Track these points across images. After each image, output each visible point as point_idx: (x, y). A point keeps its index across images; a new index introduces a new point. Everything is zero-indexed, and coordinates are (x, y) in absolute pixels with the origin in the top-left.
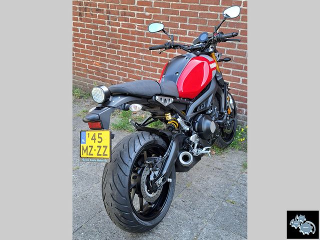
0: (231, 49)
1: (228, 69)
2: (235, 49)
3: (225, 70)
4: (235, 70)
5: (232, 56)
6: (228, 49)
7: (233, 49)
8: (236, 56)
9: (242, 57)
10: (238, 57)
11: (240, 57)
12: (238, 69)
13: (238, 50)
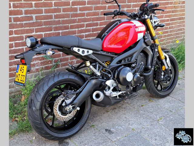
0: (57, 13)
1: (58, 31)
2: (61, 13)
3: (56, 33)
4: (63, 31)
5: (59, 19)
6: (55, 14)
7: (59, 13)
8: (63, 19)
9: (67, 19)
10: (64, 19)
11: (66, 19)
12: (66, 29)
13: (63, 13)
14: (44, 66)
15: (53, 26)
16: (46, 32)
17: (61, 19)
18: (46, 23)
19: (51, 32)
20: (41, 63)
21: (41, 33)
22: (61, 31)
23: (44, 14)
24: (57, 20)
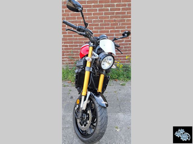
3: (75, 45)
6: (74, 34)
10: (80, 37)
14: (70, 62)
15: (73, 41)
16: (70, 44)
17: (78, 38)
18: (69, 39)
19: (72, 44)
20: (68, 60)
21: (67, 44)
22: (78, 44)
23: (67, 34)
24: (75, 38)
